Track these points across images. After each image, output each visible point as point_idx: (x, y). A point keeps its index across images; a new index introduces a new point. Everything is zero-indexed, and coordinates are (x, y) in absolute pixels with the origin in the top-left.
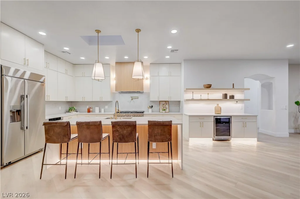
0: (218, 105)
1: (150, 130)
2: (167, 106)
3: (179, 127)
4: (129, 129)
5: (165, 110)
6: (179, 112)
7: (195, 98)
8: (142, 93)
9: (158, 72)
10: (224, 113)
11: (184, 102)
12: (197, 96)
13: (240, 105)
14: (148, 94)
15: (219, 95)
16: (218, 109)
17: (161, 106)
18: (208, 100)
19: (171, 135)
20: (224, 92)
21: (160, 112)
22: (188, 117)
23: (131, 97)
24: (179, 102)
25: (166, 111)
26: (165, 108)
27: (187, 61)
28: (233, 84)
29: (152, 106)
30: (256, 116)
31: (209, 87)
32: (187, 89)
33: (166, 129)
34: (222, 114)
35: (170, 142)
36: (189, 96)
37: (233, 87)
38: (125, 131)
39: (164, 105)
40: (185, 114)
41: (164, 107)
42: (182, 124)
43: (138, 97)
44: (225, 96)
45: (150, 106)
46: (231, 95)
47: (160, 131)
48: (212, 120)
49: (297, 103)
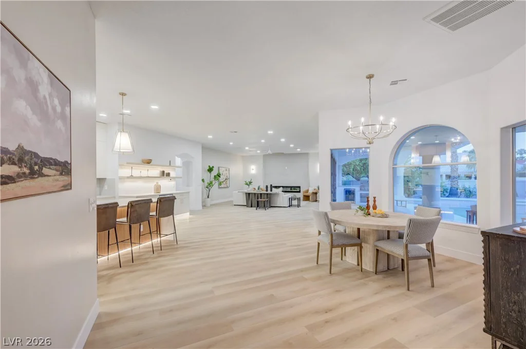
0: (157, 183)
7: (134, 175)
12: (136, 173)
13: (173, 183)
15: (157, 172)
16: (158, 188)
18: (148, 177)
20: (163, 169)
28: (170, 161)
30: (189, 192)
31: (149, 162)
37: (170, 165)
44: (163, 173)
46: (167, 172)
49: (203, 180)
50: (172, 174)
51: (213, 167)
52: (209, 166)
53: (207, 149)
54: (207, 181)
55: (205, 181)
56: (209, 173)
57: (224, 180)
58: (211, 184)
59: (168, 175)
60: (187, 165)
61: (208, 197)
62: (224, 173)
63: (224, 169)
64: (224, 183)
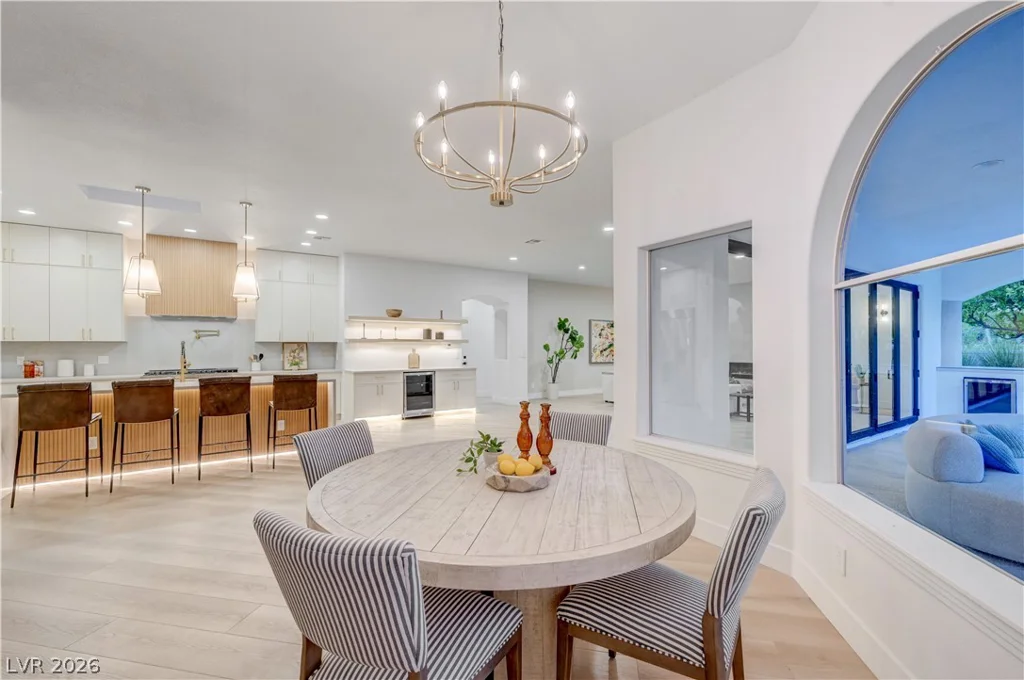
0: (414, 350)
1: (279, 391)
2: (303, 355)
3: (330, 384)
4: (238, 391)
5: (297, 364)
6: (334, 368)
7: (368, 337)
8: (232, 321)
9: (280, 272)
10: (424, 367)
11: (344, 345)
12: (373, 332)
13: (453, 351)
14: (251, 324)
15: (416, 331)
16: (414, 359)
17: (287, 354)
18: (396, 340)
19: (315, 397)
20: (427, 325)
21: (283, 369)
22: (352, 376)
23: (196, 331)
24: (334, 345)
25: (302, 367)
26: (297, 360)
27: (349, 255)
28: (442, 311)
29: (261, 356)
30: (475, 369)
31: (396, 314)
32: (350, 317)
33: (307, 387)
34: (421, 368)
35: (313, 409)
36: (356, 331)
37: (441, 317)
38: (228, 395)
39: (294, 352)
40: (346, 372)
41: (294, 357)
42: (334, 381)
43: (218, 332)
44: (428, 333)
45: (255, 357)
46: (439, 331)
47: (296, 391)
48: (400, 380)
49: (546, 347)
50: (451, 334)
51: (569, 320)
52: (559, 319)
53: (538, 285)
54: (555, 348)
55: (550, 348)
56: (561, 332)
57: (606, 346)
59: (440, 336)
61: (553, 381)
62: (604, 333)
63: (605, 324)
64: (605, 353)
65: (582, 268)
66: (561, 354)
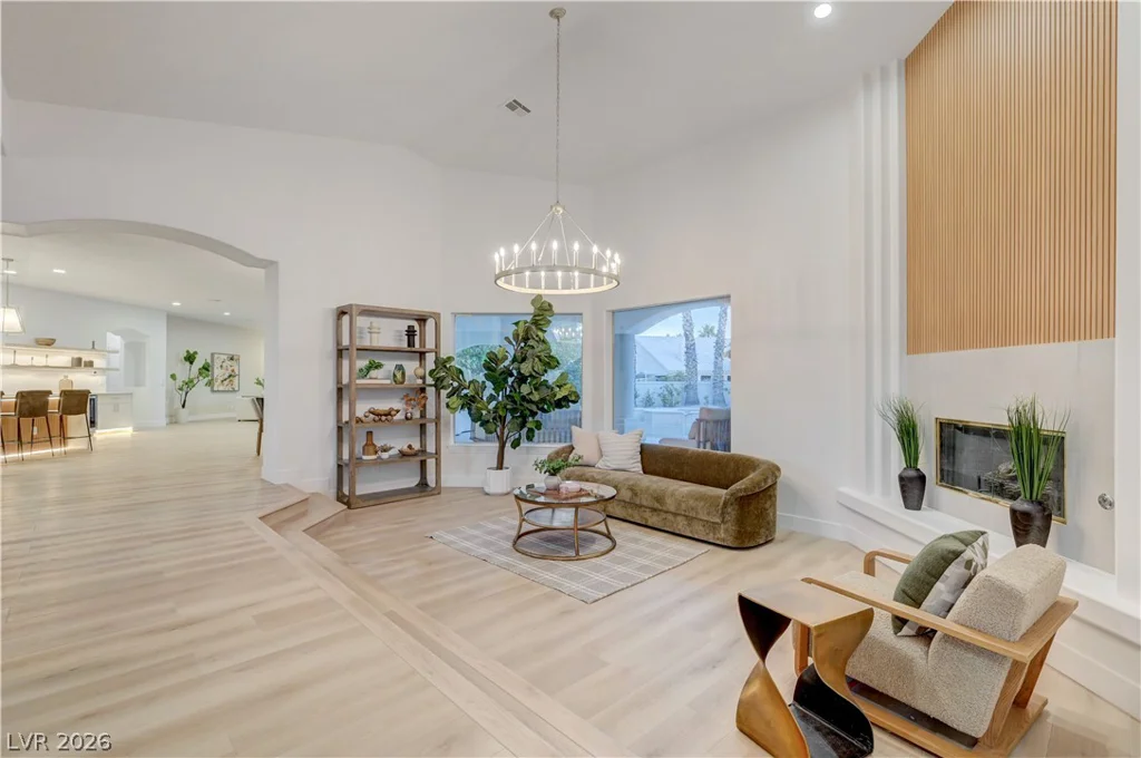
0: (66, 375)
7: (19, 363)
12: (24, 359)
13: (99, 379)
15: (64, 359)
16: (68, 382)
18: (48, 367)
28: (94, 342)
30: (132, 395)
31: (50, 343)
36: (6, 357)
37: (93, 347)
44: (78, 361)
46: (89, 359)
49: (173, 377)
50: (98, 363)
51: (196, 353)
52: (188, 352)
53: (175, 321)
54: (182, 377)
55: (178, 377)
56: (188, 363)
57: (226, 376)
58: (191, 385)
59: (90, 364)
60: (135, 349)
61: (183, 406)
62: (224, 365)
63: (225, 357)
64: (226, 383)
65: (227, 314)
66: (189, 384)
